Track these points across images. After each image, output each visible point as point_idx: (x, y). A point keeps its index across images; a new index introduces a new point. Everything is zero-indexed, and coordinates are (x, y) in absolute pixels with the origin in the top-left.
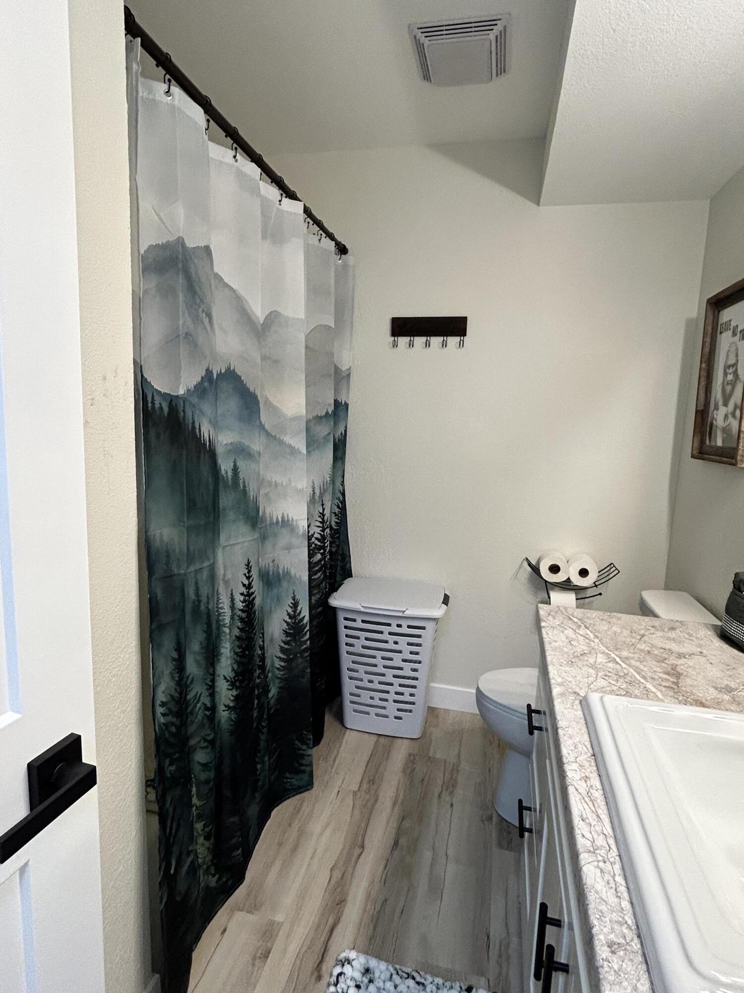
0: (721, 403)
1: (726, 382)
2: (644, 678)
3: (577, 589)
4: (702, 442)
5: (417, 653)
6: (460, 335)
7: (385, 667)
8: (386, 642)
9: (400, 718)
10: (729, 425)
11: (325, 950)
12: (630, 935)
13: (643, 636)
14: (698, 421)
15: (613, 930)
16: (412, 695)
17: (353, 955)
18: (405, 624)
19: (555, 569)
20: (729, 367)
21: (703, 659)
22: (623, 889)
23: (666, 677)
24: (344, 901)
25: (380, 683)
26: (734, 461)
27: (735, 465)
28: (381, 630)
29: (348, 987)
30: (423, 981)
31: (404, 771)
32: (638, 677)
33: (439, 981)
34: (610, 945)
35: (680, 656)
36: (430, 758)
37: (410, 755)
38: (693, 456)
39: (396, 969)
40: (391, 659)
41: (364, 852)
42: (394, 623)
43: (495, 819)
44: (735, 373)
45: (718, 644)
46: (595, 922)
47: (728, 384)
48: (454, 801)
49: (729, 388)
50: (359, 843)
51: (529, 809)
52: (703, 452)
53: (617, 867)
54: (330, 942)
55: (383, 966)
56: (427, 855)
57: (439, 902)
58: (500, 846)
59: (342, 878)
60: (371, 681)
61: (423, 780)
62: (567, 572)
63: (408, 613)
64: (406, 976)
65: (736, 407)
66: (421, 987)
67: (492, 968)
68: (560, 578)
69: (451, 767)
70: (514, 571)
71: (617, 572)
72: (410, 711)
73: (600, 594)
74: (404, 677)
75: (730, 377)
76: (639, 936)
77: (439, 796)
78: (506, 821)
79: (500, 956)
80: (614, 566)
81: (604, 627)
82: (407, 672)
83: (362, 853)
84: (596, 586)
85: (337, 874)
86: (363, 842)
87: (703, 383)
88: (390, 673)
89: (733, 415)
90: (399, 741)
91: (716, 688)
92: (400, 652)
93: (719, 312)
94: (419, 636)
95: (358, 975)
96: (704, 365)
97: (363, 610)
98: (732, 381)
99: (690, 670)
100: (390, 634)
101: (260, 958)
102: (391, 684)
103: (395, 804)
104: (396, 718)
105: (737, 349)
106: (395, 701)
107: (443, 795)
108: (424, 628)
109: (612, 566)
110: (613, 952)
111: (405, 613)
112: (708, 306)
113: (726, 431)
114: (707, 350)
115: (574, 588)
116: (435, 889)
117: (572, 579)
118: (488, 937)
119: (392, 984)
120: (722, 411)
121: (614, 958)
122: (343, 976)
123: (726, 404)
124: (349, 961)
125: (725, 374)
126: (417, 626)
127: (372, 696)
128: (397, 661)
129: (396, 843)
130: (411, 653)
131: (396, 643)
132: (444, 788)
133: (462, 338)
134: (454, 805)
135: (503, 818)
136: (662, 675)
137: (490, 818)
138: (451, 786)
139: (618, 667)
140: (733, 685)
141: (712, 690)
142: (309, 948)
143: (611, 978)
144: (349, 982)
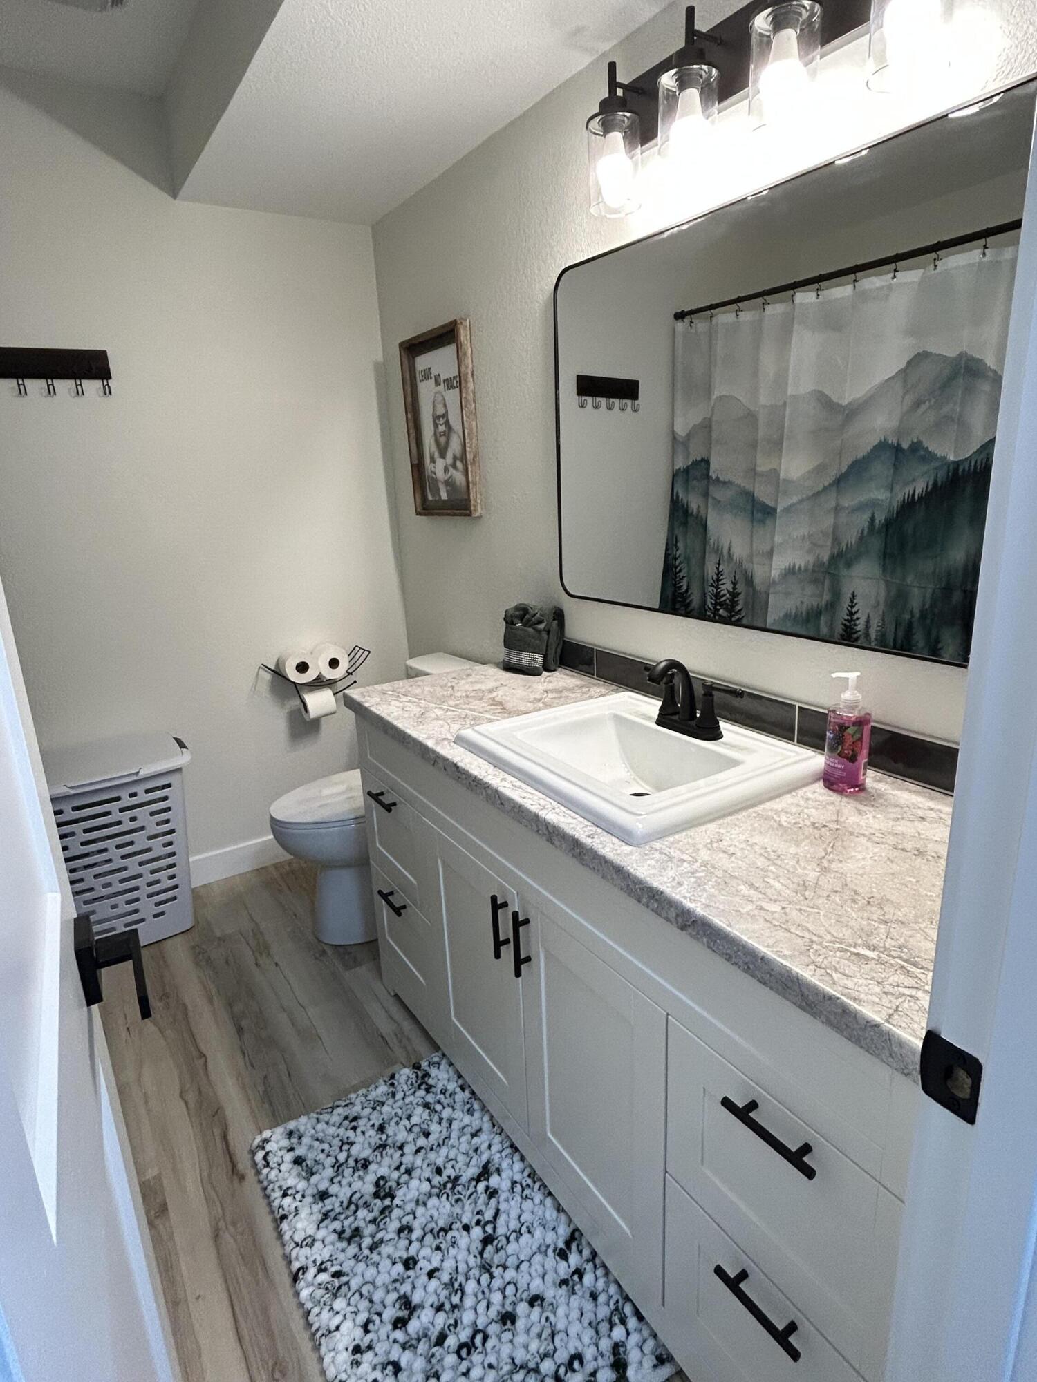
0: (436, 455)
1: (438, 435)
2: (480, 713)
3: (330, 684)
4: (424, 498)
5: (167, 821)
6: (102, 378)
7: (123, 857)
8: (119, 823)
9: (162, 913)
10: (451, 477)
11: (231, 1158)
12: (594, 828)
13: (452, 687)
14: (416, 476)
15: (585, 831)
16: (173, 877)
17: (267, 1134)
18: (140, 789)
19: (302, 667)
20: (439, 417)
21: (506, 688)
22: (573, 814)
23: (493, 707)
24: (218, 1109)
25: (122, 881)
26: (468, 512)
27: (470, 515)
28: (107, 810)
29: (282, 1157)
30: (348, 1102)
31: (197, 964)
32: (476, 714)
33: (363, 1091)
34: (589, 836)
35: (491, 691)
36: (219, 939)
37: (193, 948)
38: (418, 514)
39: (317, 1113)
40: (131, 843)
41: (208, 1060)
42: (124, 794)
43: (330, 952)
44: (447, 423)
45: (509, 675)
46: (574, 833)
47: (441, 436)
48: (277, 959)
49: (443, 440)
50: (195, 1053)
51: (392, 893)
52: (427, 508)
53: (562, 808)
54: (231, 1148)
55: (303, 1119)
56: (283, 1018)
57: (320, 1042)
58: (348, 967)
59: (200, 1092)
60: (108, 885)
61: (227, 962)
62: (318, 667)
63: (144, 773)
64: (330, 1110)
65: (455, 458)
66: (350, 1106)
67: (399, 1053)
68: (309, 676)
69: (251, 934)
70: (251, 684)
71: (366, 653)
72: (175, 898)
73: (355, 682)
74: (153, 860)
75: (442, 428)
76: (598, 827)
77: (257, 964)
78: (340, 946)
79: (400, 1042)
80: (360, 648)
81: (418, 691)
82: (159, 850)
83: (206, 1062)
84: (351, 674)
85: (191, 1097)
86: (199, 1050)
87: (413, 435)
88: (132, 863)
89: (454, 466)
90: (170, 942)
91: (530, 702)
92: (143, 828)
93: (414, 358)
94: (166, 798)
95: (285, 1143)
96: (410, 416)
97: (72, 792)
98: (445, 432)
99: (504, 697)
100: (122, 810)
101: (156, 1217)
102: (140, 876)
103: (210, 1000)
104: (156, 916)
105: (444, 400)
106: (150, 896)
107: (261, 962)
108: (169, 786)
109: (357, 649)
110: (593, 838)
111: (140, 774)
112: (402, 351)
113: (449, 483)
114: (409, 399)
115: (328, 682)
116: (309, 1037)
117: (324, 674)
118: (382, 1037)
119: (324, 1123)
120: (440, 464)
121: (594, 840)
122: (270, 1154)
123: (443, 456)
124: (267, 1141)
125: (436, 426)
126: (161, 784)
127: (113, 903)
128: (140, 840)
129: (240, 1030)
130: (158, 824)
131: (133, 819)
132: (257, 954)
133: (105, 383)
134: (279, 963)
135: (335, 945)
136: (490, 707)
137: (324, 952)
138: (263, 949)
139: (455, 713)
140: (538, 696)
141: (529, 704)
142: (210, 1167)
143: (600, 846)
144: (280, 1153)
